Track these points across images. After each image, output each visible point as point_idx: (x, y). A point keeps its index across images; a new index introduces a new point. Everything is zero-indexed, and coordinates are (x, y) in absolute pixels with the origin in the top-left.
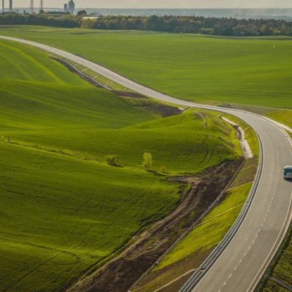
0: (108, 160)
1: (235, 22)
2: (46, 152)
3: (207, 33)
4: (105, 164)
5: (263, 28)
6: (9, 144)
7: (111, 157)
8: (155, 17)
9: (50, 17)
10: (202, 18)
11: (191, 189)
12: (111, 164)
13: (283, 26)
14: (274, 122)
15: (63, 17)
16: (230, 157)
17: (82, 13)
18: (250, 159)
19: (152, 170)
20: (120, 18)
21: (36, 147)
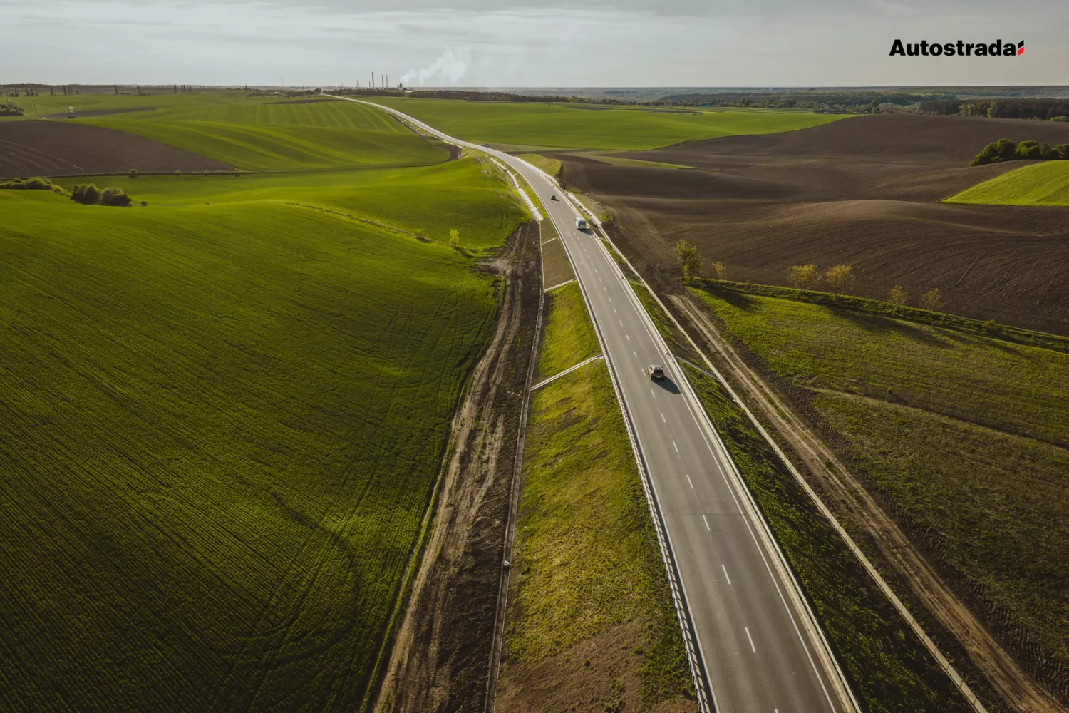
0: (417, 233)
1: (479, 94)
2: (357, 222)
3: (466, 99)
4: (413, 239)
5: (493, 97)
6: (326, 213)
7: (419, 231)
8: (440, 91)
9: (390, 91)
10: (463, 92)
11: (506, 287)
12: (419, 239)
13: (503, 96)
14: (526, 163)
15: (396, 91)
16: (523, 219)
17: (405, 89)
18: (542, 222)
19: (460, 246)
20: (423, 92)
21: (350, 216)
